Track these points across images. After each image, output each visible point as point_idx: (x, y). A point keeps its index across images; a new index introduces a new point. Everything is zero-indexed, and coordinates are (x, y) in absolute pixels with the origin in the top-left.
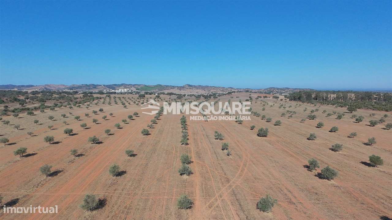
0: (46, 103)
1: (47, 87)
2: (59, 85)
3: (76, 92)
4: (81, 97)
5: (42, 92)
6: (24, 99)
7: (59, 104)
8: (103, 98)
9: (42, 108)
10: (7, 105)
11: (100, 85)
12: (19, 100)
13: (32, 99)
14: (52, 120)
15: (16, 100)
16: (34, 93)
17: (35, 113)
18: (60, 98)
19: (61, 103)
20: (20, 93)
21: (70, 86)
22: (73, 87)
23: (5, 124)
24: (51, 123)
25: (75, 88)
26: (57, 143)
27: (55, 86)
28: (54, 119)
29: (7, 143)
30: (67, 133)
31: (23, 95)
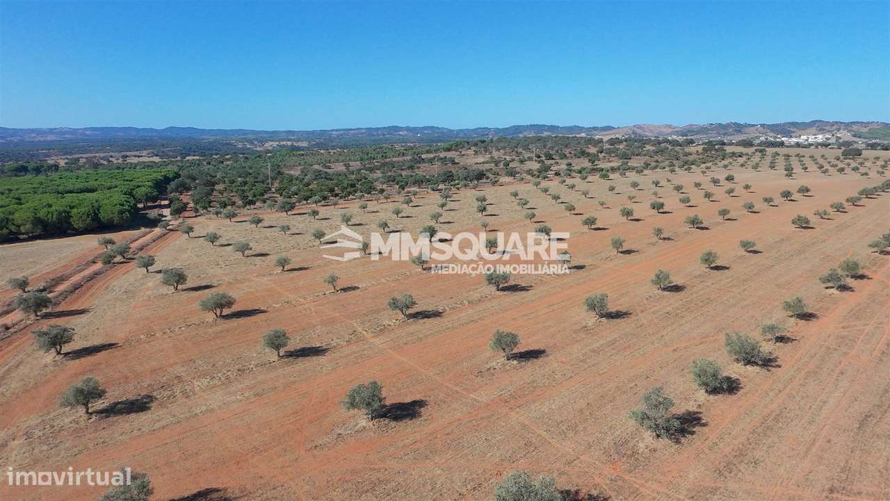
0: (631, 160)
1: (637, 130)
2: (660, 127)
3: (692, 142)
4: (697, 152)
5: (626, 140)
6: (596, 152)
7: (653, 164)
8: (747, 154)
9: (623, 170)
11: (754, 125)
12: (589, 154)
13: (609, 152)
14: (636, 188)
15: (583, 153)
16: (612, 142)
18: (656, 153)
19: (657, 161)
20: (590, 141)
21: (684, 128)
22: (689, 131)
23: (569, 188)
24: (634, 192)
25: (694, 131)
26: (638, 220)
27: (653, 129)
28: (639, 187)
29: (573, 212)
30: (654, 208)
31: (594, 146)
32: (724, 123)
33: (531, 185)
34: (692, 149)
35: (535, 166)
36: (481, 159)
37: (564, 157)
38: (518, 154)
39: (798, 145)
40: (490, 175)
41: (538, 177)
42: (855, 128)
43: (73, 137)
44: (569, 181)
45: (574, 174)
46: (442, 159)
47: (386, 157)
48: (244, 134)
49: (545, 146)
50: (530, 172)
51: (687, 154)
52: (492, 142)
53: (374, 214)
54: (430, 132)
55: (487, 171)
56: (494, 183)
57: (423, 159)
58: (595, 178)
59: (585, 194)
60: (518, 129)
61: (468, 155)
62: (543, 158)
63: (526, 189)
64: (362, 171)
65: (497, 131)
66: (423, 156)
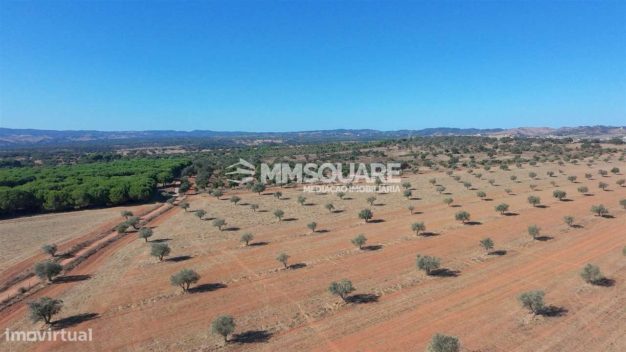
1: (520, 131)
2: (539, 129)
3: (570, 140)
4: (577, 148)
6: (492, 148)
8: (621, 150)
9: (518, 162)
10: (473, 155)
11: (616, 128)
12: (487, 150)
13: (503, 148)
14: (534, 178)
15: (482, 149)
16: (505, 140)
17: (510, 167)
19: (544, 155)
20: (487, 140)
21: (558, 130)
22: (563, 132)
23: (477, 177)
24: (533, 182)
25: (567, 132)
26: (543, 207)
27: (534, 130)
28: (536, 177)
29: (484, 198)
30: (556, 196)
31: (491, 143)
32: (591, 126)
33: (445, 173)
35: (447, 159)
36: (403, 153)
37: (467, 151)
38: (432, 149)
40: (412, 165)
41: (450, 167)
43: (136, 136)
44: (475, 171)
45: (478, 165)
46: (374, 152)
47: (334, 151)
48: (241, 135)
49: (451, 144)
50: (442, 163)
52: (412, 140)
53: (323, 196)
54: (366, 133)
55: (409, 162)
56: (416, 172)
57: (361, 153)
58: (496, 168)
59: (491, 182)
60: (429, 131)
61: (393, 150)
62: (451, 152)
63: (441, 176)
64: (318, 161)
65: (414, 132)
66: (361, 151)
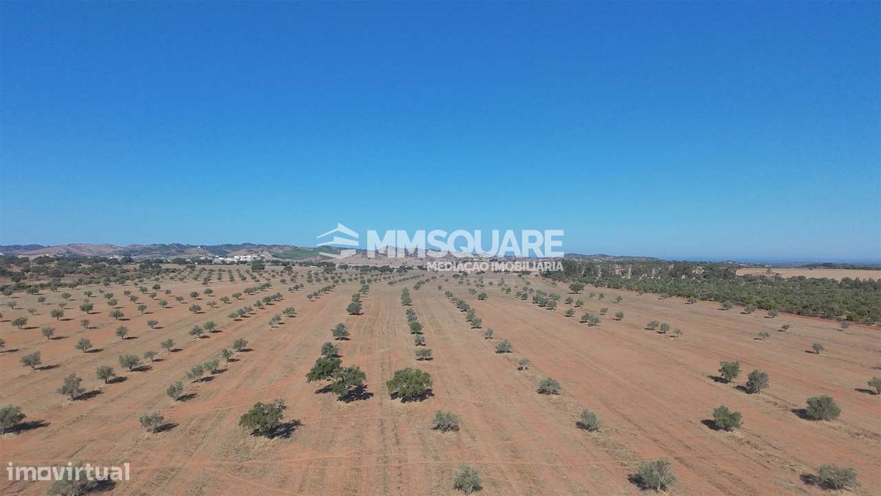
0: (64, 278)
2: (103, 247)
5: (58, 259)
6: (20, 272)
8: (179, 270)
11: (194, 247)
18: (93, 270)
22: (132, 251)
25: (137, 251)
27: (93, 249)
34: (131, 267)
39: (224, 262)
42: (275, 249)
51: (125, 271)
